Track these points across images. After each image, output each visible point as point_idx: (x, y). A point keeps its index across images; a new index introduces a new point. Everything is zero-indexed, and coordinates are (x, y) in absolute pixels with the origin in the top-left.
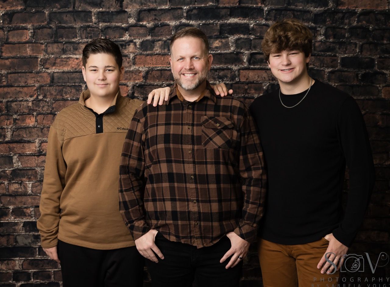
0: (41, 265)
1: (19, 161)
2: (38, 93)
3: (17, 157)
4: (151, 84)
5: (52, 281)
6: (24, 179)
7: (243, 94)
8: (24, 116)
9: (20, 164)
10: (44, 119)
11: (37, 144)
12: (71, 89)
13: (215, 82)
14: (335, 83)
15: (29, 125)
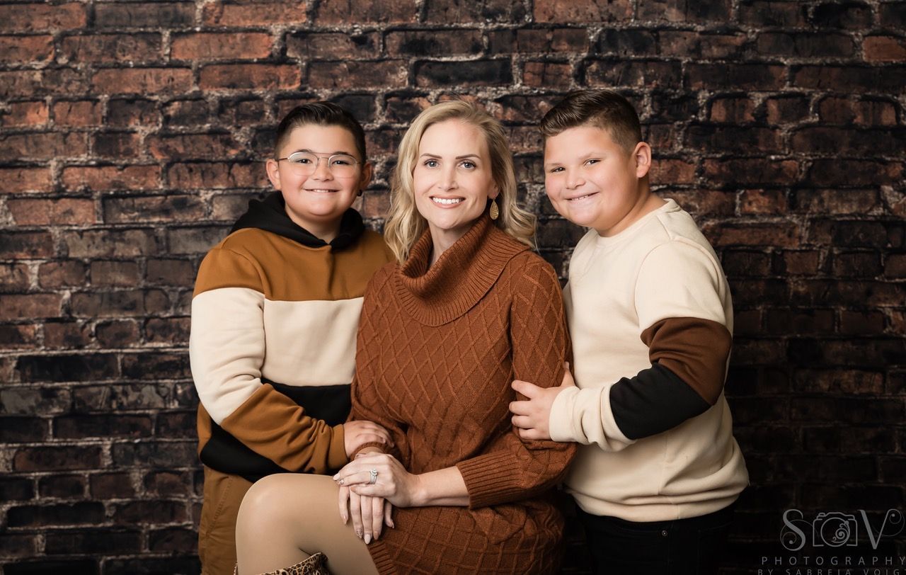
0: (60, 461)
1: (9, 211)
2: (58, 50)
3: (5, 203)
4: (327, 29)
5: (86, 499)
6: (21, 255)
7: (543, 52)
8: (23, 104)
9: (11, 218)
10: (70, 111)
11: (53, 172)
12: (136, 42)
13: (476, 25)
14: (754, 26)
15: (34, 126)
